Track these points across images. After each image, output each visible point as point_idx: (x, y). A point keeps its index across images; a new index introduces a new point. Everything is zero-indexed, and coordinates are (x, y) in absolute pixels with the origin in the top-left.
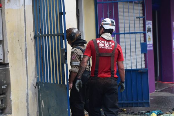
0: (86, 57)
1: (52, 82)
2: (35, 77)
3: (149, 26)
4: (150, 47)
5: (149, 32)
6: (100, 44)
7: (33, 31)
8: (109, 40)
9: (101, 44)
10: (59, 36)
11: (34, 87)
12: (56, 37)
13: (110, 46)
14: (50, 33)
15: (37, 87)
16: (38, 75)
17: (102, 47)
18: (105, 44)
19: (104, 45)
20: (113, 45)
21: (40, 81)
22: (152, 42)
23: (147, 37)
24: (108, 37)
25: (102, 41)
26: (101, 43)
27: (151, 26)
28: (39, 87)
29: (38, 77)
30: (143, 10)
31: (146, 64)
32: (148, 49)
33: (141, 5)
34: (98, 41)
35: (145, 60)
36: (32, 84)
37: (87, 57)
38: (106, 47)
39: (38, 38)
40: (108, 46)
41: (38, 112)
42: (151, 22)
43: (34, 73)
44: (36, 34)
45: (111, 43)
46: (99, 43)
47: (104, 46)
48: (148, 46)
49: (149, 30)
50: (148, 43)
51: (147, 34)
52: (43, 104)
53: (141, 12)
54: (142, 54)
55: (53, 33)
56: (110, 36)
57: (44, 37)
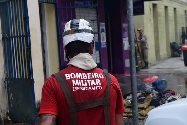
0: (47, 118)
1: (19, 77)
2: (4, 73)
3: (103, 27)
4: (103, 45)
5: (103, 33)
6: (73, 81)
7: (2, 33)
8: (89, 69)
9: (77, 80)
10: (24, 38)
11: (4, 82)
12: (21, 38)
13: (97, 82)
14: (16, 35)
15: (6, 82)
16: (7, 72)
17: (81, 89)
18: (84, 80)
19: (84, 83)
20: (103, 77)
21: (9, 76)
22: (105, 41)
23: (101, 37)
24: (85, 62)
25: (77, 74)
26: (75, 79)
27: (104, 28)
28: (8, 82)
29: (7, 73)
30: (97, 14)
31: (100, 60)
32: (102, 47)
33: (95, 10)
34: (68, 77)
35: (100, 57)
36: (2, 79)
37: (49, 116)
38: (88, 86)
39: (6, 39)
40: (93, 82)
41: (8, 104)
42: (104, 24)
43: (3, 70)
44: (4, 36)
45: (96, 75)
46: (71, 79)
47: (83, 85)
48: (102, 44)
49: (103, 31)
50: (102, 42)
51: (101, 34)
52: (12, 97)
53: (95, 15)
54: (97, 51)
55: (18, 35)
56: (89, 60)
57: (11, 39)
